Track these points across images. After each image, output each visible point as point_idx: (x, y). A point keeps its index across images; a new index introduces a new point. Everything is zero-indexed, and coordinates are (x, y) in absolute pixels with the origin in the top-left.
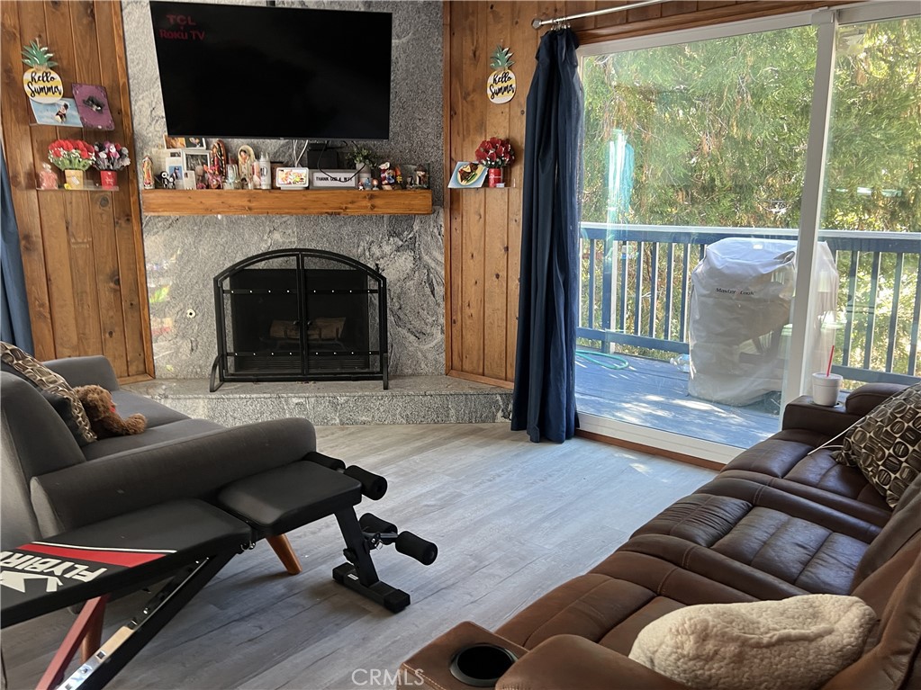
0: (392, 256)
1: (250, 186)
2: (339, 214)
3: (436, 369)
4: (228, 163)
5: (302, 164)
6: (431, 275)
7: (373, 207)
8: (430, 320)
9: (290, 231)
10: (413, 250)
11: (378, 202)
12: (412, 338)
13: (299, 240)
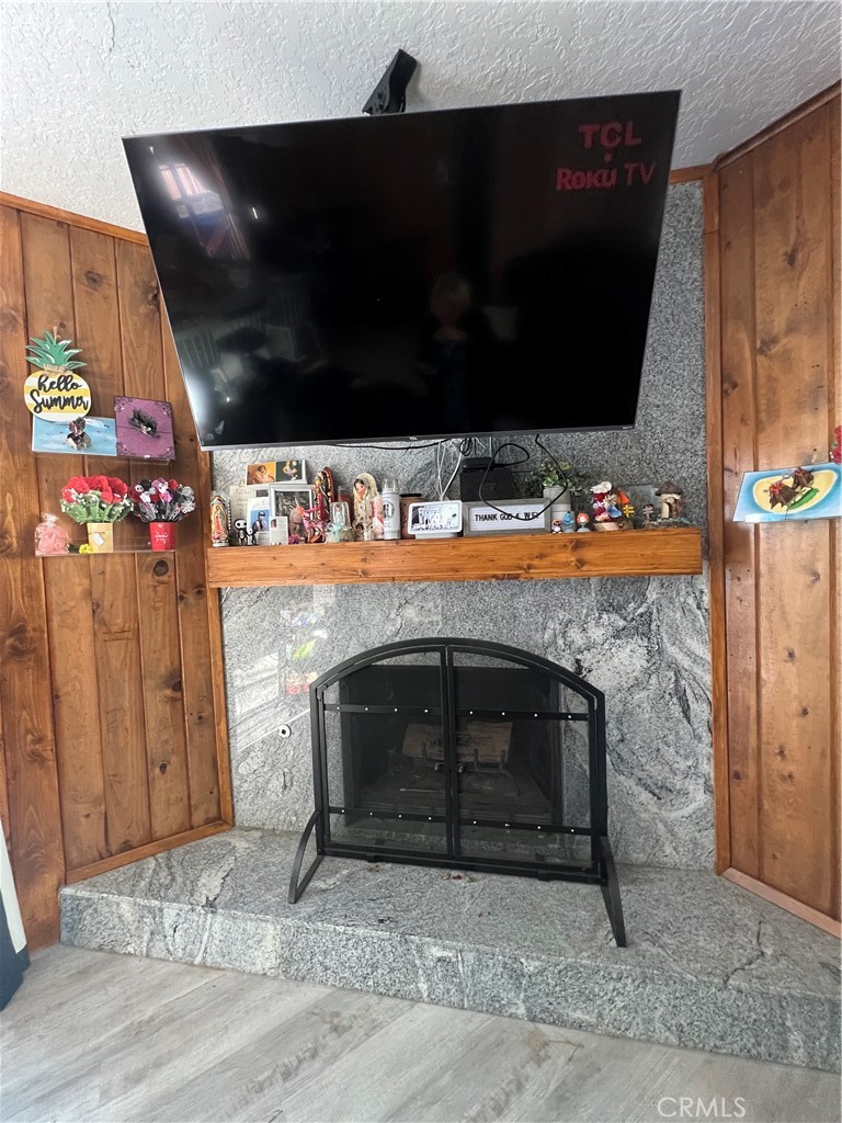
0: (606, 646)
1: (367, 535)
2: (516, 577)
3: (696, 859)
4: (336, 500)
5: (450, 496)
6: (683, 682)
7: (581, 563)
8: (682, 765)
9: (431, 604)
10: (646, 635)
11: (589, 554)
12: (645, 796)
13: (446, 619)
